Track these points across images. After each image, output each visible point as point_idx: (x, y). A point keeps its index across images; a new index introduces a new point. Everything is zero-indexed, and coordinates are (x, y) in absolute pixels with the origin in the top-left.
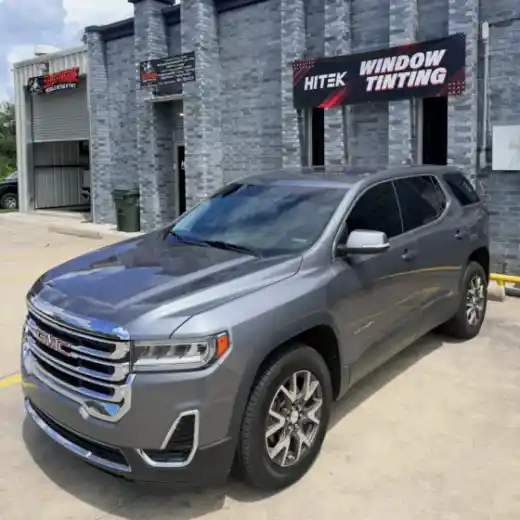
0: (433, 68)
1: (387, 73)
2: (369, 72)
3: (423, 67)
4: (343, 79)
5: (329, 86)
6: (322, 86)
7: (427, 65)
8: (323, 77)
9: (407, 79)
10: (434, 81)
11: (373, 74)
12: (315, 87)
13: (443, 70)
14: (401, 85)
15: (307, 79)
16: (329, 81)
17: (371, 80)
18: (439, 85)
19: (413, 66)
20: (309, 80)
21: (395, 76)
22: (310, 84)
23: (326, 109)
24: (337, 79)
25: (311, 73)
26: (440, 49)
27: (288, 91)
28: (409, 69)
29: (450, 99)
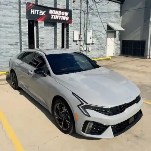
0: (66, 16)
1: (56, 15)
2: (52, 13)
3: (64, 16)
4: (44, 13)
5: (40, 14)
6: (37, 14)
7: (65, 15)
8: (38, 11)
9: (61, 18)
10: (67, 20)
11: (53, 14)
12: (35, 13)
13: (68, 17)
14: (60, 19)
15: (32, 10)
16: (40, 13)
17: (52, 16)
18: (67, 21)
19: (62, 15)
20: (33, 11)
21: (58, 16)
22: (33, 12)
23: (39, 21)
24: (43, 13)
25: (33, 8)
26: (68, 12)
27: (24, 12)
28: (61, 15)
29: (69, 24)
